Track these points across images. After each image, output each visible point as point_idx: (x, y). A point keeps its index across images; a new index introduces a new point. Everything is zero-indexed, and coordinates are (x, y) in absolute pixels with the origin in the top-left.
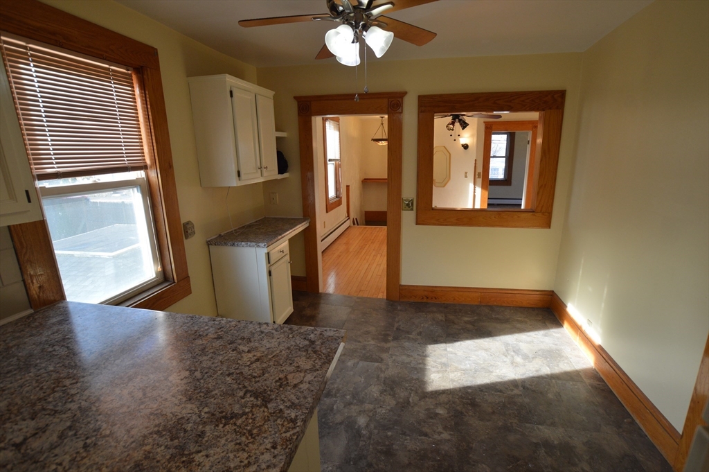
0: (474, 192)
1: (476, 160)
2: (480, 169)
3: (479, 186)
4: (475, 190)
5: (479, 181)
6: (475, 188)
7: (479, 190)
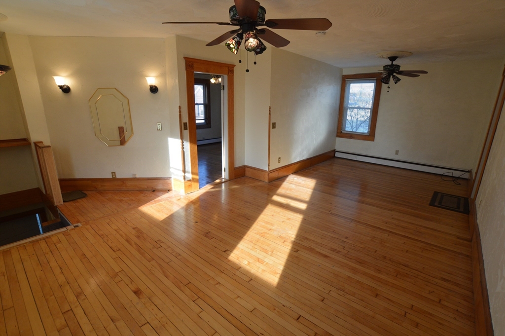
0: (183, 148)
1: (180, 107)
2: (186, 119)
3: (187, 141)
4: (183, 145)
5: (187, 133)
6: (183, 142)
7: (187, 145)
